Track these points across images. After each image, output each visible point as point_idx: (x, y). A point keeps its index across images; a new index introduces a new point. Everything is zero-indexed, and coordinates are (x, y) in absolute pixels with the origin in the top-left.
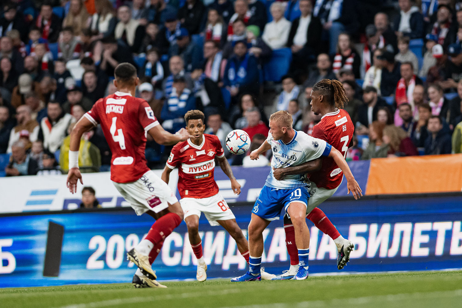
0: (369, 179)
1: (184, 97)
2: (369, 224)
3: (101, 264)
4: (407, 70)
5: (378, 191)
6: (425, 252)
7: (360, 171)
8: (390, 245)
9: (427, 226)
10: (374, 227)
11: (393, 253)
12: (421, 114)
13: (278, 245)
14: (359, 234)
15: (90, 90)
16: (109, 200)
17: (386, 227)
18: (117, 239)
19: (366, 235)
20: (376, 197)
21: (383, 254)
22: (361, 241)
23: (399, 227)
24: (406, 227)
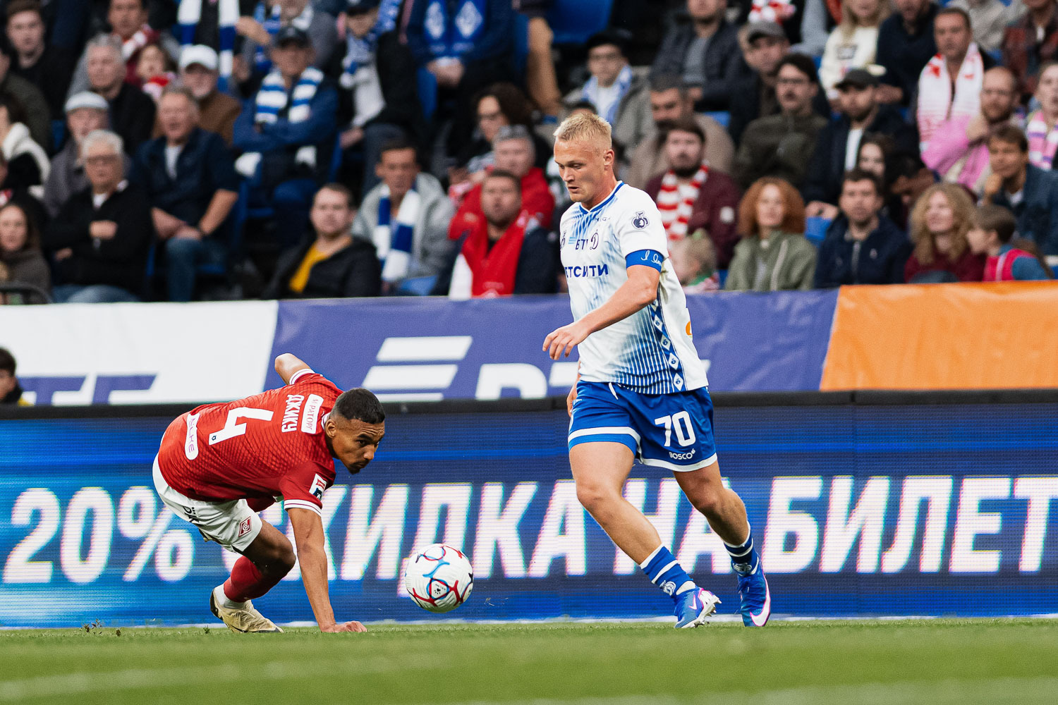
0: (831, 345)
1: (305, 92)
2: (828, 476)
3: (43, 571)
4: (955, 30)
5: (860, 382)
6: (989, 562)
7: (806, 320)
8: (888, 540)
9: (998, 487)
10: (842, 486)
11: (895, 561)
12: (999, 157)
13: (563, 530)
14: (797, 505)
15: (26, 62)
16: (74, 384)
17: (878, 488)
18: (92, 497)
19: (818, 509)
20: (853, 399)
21: (867, 564)
22: (805, 526)
23: (916, 488)
24: (936, 488)
